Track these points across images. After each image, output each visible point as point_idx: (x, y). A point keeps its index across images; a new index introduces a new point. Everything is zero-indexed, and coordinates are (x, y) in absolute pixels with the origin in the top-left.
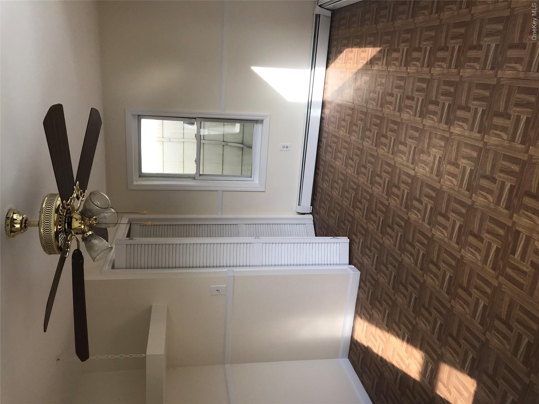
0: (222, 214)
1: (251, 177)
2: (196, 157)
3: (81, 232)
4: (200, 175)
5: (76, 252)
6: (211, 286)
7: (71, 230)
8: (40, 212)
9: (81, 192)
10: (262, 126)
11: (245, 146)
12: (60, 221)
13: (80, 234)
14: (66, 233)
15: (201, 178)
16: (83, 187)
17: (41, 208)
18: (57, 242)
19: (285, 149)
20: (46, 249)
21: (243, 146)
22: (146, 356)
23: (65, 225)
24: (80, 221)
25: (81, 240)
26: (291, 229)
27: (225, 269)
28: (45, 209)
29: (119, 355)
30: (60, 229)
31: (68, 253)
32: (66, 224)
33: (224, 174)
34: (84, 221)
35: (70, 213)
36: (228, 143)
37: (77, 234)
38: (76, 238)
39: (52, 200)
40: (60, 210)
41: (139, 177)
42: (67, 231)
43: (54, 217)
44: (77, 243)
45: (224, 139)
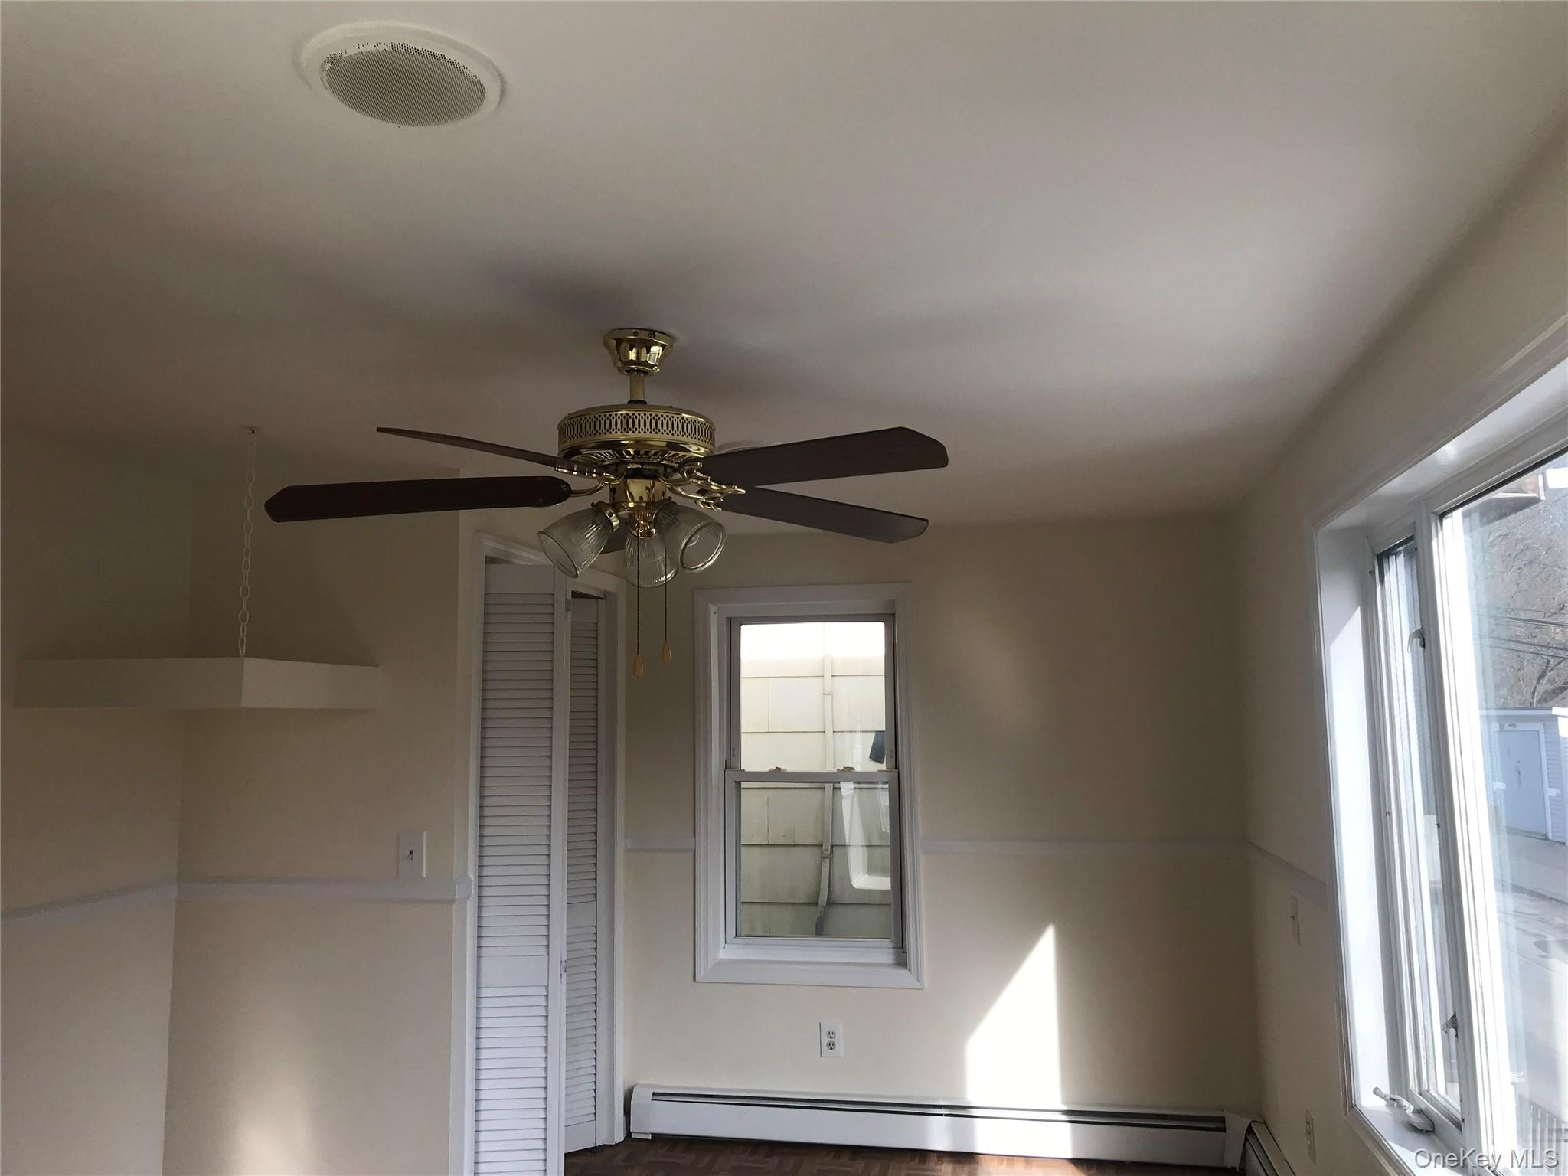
0: (627, 851)
1: (736, 936)
2: (789, 770)
3: (616, 501)
4: (738, 784)
5: (563, 486)
6: (425, 833)
7: (622, 478)
8: (671, 407)
9: (719, 498)
10: (888, 965)
11: (821, 912)
12: (647, 453)
13: (613, 498)
14: (616, 464)
15: (731, 786)
16: (730, 504)
17: (681, 409)
18: (593, 445)
19: (826, 1040)
20: (572, 420)
21: (822, 906)
22: (240, 656)
23: (637, 463)
24: (645, 499)
25: (595, 499)
26: (582, 1072)
27: (472, 875)
28: (678, 418)
29: (249, 584)
30: (628, 453)
31: (565, 471)
32: (639, 466)
33: (743, 850)
34: (646, 508)
35: (666, 475)
36: (828, 860)
37: (613, 490)
38: (601, 488)
39: (697, 433)
40: (675, 452)
41: (727, 618)
42: (621, 468)
43: (658, 439)
44: (588, 491)
45: (837, 848)
